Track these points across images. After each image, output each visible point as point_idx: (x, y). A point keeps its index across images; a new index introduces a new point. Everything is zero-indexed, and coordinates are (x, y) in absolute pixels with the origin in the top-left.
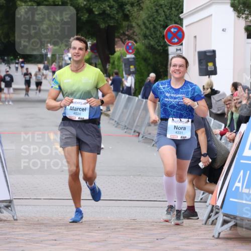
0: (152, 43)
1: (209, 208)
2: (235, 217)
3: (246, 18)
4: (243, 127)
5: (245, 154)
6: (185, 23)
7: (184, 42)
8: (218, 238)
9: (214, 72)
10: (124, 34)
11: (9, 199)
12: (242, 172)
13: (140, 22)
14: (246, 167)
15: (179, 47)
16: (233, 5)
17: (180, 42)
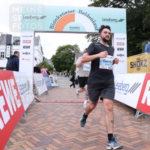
0: (73, 70)
10: (70, 70)
13: (72, 68)
17: (76, 70)
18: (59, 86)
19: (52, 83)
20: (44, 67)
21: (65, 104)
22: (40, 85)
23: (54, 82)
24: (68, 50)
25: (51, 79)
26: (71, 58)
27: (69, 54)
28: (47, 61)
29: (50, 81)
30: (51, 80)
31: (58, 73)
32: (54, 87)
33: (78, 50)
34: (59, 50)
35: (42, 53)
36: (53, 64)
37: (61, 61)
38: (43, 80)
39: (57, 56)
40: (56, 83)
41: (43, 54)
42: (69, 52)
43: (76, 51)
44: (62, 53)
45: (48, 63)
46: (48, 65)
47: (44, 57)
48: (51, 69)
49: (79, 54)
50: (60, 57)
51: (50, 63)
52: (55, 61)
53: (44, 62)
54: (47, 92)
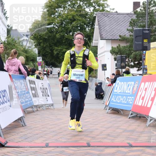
1: (105, 105)
2: (112, 108)
3: (114, 56)
5: (114, 91)
6: (98, 57)
7: (98, 62)
8: (108, 113)
9: (106, 70)
11: (52, 103)
14: (115, 95)
16: (111, 52)
18: (52, 105)
19: (35, 95)
20: (15, 53)
21: (72, 152)
24: (74, 4)
25: (32, 86)
26: (85, 29)
27: (77, 17)
28: (19, 39)
29: (28, 93)
30: (33, 89)
31: (50, 69)
33: (103, 5)
34: (50, 6)
35: (5, 14)
36: (36, 46)
37: (58, 36)
38: (10, 88)
40: (45, 97)
41: (7, 18)
42: (77, 11)
43: (97, 7)
44: (59, 13)
45: (22, 43)
46: (22, 47)
47: (11, 26)
48: (30, 59)
49: (104, 15)
50: (53, 25)
51: (28, 43)
52: (41, 38)
53: (10, 41)
54: (21, 120)
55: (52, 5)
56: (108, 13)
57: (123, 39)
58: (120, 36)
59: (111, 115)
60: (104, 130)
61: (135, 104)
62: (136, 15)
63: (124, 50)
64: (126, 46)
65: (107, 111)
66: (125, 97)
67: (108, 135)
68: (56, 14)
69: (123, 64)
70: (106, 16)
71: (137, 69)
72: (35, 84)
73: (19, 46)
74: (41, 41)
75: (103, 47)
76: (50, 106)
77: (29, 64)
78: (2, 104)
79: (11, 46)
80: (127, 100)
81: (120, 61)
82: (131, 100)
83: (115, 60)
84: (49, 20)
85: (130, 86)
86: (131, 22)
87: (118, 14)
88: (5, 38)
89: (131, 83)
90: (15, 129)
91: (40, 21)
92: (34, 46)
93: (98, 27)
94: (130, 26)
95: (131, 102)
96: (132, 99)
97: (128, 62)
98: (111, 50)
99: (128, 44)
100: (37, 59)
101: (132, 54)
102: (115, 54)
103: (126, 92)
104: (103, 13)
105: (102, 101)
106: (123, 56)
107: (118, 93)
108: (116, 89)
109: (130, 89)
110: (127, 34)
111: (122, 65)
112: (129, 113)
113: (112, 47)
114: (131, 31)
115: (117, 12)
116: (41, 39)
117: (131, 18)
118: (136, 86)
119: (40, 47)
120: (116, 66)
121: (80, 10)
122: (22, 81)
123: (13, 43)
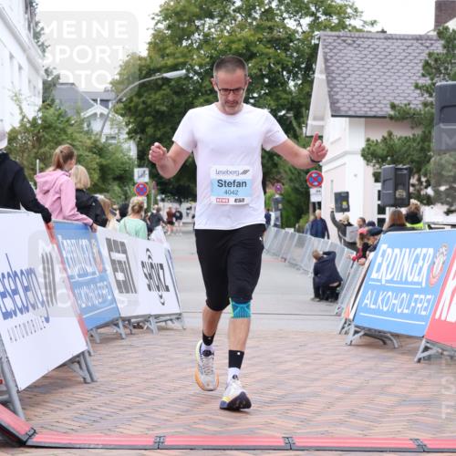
0: (297, 185)
1: (343, 321)
2: (364, 328)
3: (374, 166)
4: (371, 255)
5: (372, 277)
6: (324, 169)
7: (323, 185)
8: (351, 345)
9: (348, 210)
10: (274, 179)
11: (177, 311)
12: (370, 292)
13: (287, 169)
14: (373, 288)
15: (319, 189)
16: (363, 155)
17: (320, 185)
18: (179, 317)
19: (126, 286)
22: (24, 309)
23: (141, 281)
26: (285, 84)
27: (260, 48)
28: (78, 113)
29: (103, 279)
30: (117, 266)
32: (138, 326)
33: (341, 12)
34: (177, 14)
35: (37, 36)
36: (131, 134)
39: (160, 62)
40: (155, 294)
41: (43, 48)
42: (259, 28)
43: (323, 18)
44: (206, 35)
45: (89, 125)
46: (90, 138)
47: (55, 73)
48: (111, 174)
49: (344, 41)
50: (184, 71)
51: (108, 123)
52: (149, 110)
53: (51, 119)
54: (79, 362)
55: (184, 11)
56: (357, 34)
57: (402, 116)
58: (393, 106)
59: (360, 349)
60: (338, 399)
61: (437, 316)
62: (443, 42)
63: (404, 149)
64: (411, 136)
65: (350, 337)
66: (404, 295)
67: (352, 413)
68: (196, 35)
69: (401, 193)
70: (350, 44)
71: (445, 208)
72: (125, 252)
73: (78, 135)
74: (147, 119)
75: (340, 139)
76: (171, 320)
77: (107, 191)
78: (22, 313)
79: (53, 134)
80: (413, 304)
81: (391, 184)
82: (426, 304)
83: (377, 180)
84: (174, 54)
85: (421, 262)
86: (427, 64)
87: (386, 39)
88: (37, 108)
89: (424, 250)
90: (60, 390)
91: (145, 59)
92: (127, 136)
93: (324, 77)
94: (423, 75)
95: (426, 309)
96: (429, 301)
97: (417, 187)
98: (363, 150)
99: (418, 132)
100: (133, 176)
101: (428, 162)
102: (378, 162)
103: (410, 279)
104: (342, 33)
105: (333, 308)
106: (401, 169)
107: (383, 283)
108: (378, 271)
109: (421, 268)
110: (416, 101)
111: (397, 195)
112: (417, 345)
113: (368, 140)
114: (427, 91)
115: (383, 32)
116: (148, 114)
117: (427, 51)
118: (440, 260)
119: (144, 137)
120: (379, 199)
121: (269, 24)
122: (84, 242)
123: (61, 126)
